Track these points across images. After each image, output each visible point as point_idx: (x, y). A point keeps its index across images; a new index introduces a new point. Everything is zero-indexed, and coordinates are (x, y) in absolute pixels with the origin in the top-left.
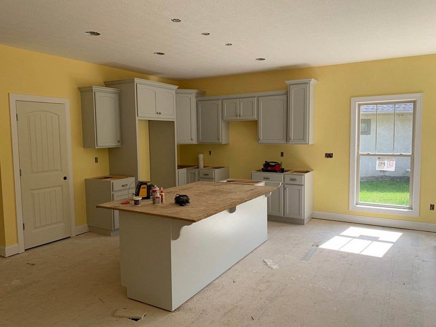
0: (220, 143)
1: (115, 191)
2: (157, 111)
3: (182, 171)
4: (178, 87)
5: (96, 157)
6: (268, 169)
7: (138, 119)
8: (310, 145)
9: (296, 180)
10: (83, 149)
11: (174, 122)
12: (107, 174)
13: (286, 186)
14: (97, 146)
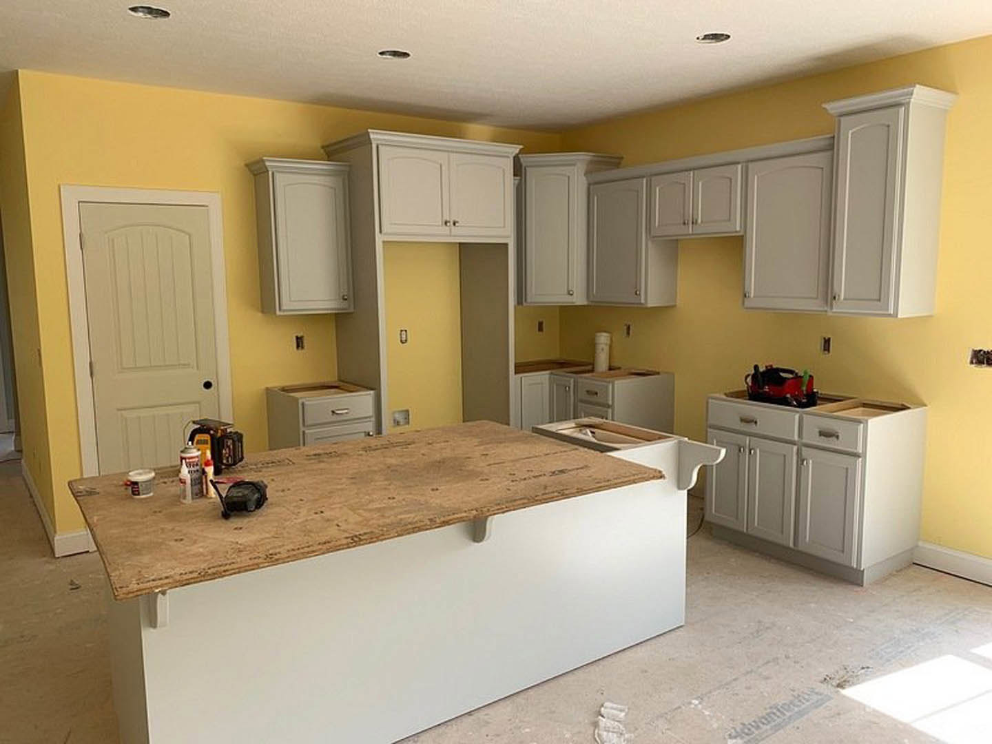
0: (641, 304)
1: (307, 426)
2: (446, 218)
3: (530, 378)
4: (521, 147)
5: (299, 335)
6: (761, 391)
7: (381, 240)
8: (901, 319)
9: (837, 437)
10: (260, 314)
11: (506, 245)
12: (331, 378)
13: (805, 451)
14: (280, 309)
